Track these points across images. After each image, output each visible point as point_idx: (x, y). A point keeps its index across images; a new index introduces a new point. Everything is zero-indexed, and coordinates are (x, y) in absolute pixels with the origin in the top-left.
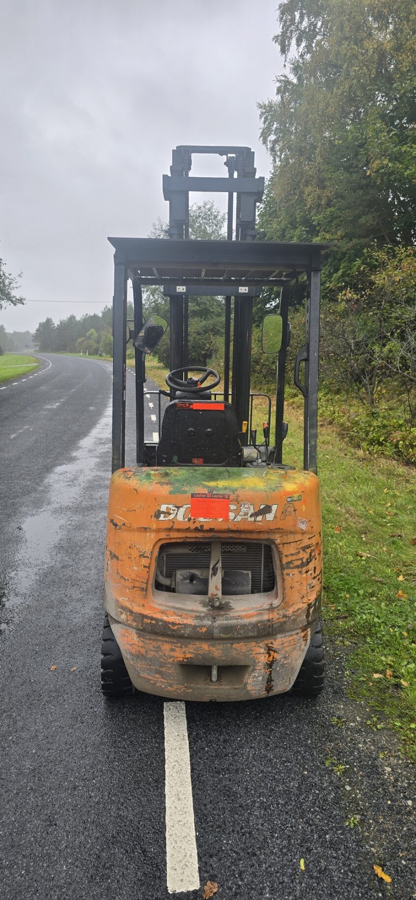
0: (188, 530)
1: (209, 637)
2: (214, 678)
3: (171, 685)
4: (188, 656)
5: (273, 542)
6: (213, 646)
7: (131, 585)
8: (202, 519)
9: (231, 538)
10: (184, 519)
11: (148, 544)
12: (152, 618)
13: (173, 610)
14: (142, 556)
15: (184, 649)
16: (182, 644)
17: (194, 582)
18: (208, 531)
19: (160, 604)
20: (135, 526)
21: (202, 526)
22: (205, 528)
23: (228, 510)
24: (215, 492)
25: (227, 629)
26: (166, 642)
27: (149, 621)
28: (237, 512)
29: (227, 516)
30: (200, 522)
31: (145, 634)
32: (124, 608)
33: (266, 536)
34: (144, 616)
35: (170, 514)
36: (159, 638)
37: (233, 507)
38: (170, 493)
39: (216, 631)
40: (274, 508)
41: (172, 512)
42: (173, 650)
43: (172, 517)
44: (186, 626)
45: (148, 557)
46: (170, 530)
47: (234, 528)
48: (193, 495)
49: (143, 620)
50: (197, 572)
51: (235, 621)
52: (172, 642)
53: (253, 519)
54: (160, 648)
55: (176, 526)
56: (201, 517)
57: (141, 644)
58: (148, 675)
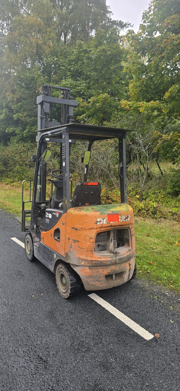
0: (107, 227)
1: (115, 264)
2: (114, 279)
3: (102, 284)
4: (109, 272)
5: (129, 228)
6: (116, 266)
7: (86, 250)
8: (112, 222)
9: (120, 228)
10: (106, 223)
11: (93, 234)
12: (96, 261)
13: (103, 256)
14: (91, 238)
15: (107, 270)
16: (106, 268)
17: (99, 247)
18: (113, 226)
19: (97, 255)
20: (87, 228)
21: (112, 225)
22: (113, 225)
23: (119, 218)
24: (114, 213)
25: (120, 259)
26: (101, 268)
27: (95, 262)
28: (121, 218)
29: (119, 220)
30: (111, 223)
31: (92, 267)
32: (83, 260)
33: (127, 226)
34: (92, 261)
35: (101, 222)
36: (98, 268)
37: (120, 217)
38: (100, 214)
39: (117, 261)
40: (129, 216)
41: (101, 221)
42: (103, 271)
43: (102, 223)
44: (108, 261)
45: (93, 239)
46: (101, 227)
47: (121, 224)
48: (108, 214)
49: (92, 262)
50: (100, 243)
51: (122, 256)
52: (103, 268)
53: (125, 221)
54: (99, 271)
55: (103, 226)
56: (111, 221)
57: (91, 271)
58: (93, 282)
